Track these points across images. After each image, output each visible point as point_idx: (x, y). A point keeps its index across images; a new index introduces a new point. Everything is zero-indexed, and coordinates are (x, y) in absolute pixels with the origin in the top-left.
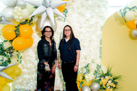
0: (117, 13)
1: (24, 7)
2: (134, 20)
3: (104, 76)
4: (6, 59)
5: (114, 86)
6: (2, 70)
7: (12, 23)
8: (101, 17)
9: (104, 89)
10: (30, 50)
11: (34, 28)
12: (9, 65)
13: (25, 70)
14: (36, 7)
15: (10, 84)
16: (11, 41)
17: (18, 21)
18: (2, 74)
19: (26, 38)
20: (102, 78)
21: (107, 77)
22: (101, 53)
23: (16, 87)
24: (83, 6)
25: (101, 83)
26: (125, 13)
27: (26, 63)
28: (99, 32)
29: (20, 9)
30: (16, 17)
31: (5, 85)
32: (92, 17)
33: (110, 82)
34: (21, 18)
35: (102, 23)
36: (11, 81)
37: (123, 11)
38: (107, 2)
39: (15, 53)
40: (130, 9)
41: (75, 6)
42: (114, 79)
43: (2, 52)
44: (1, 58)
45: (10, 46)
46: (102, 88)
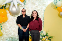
2: (61, 7)
3: (44, 36)
8: (44, 5)
10: (6, 23)
13: (5, 33)
19: (3, 16)
20: (43, 38)
21: (45, 37)
25: (42, 40)
27: (5, 30)
28: (43, 13)
32: (39, 5)
33: (47, 39)
35: (44, 8)
37: (55, 2)
42: (49, 38)
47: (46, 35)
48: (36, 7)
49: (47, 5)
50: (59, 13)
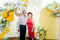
0: (45, 7)
1: (10, 5)
3: (41, 30)
4: (4, 25)
5: (45, 34)
6: (3, 29)
7: (6, 11)
8: (40, 8)
11: (14, 13)
12: (5, 27)
13: (11, 29)
14: (15, 5)
15: (6, 35)
16: (6, 18)
17: (8, 10)
19: (11, 17)
20: (40, 31)
22: (40, 22)
23: (8, 36)
24: (33, 4)
26: (48, 7)
27: (12, 26)
28: (39, 14)
29: (9, 6)
30: (8, 9)
31: (4, 35)
32: (36, 8)
33: (43, 33)
34: (9, 9)
35: (40, 10)
36: (6, 33)
38: (42, 2)
40: (50, 5)
41: (30, 4)
43: (2, 22)
44: (2, 24)
45: (5, 20)
46: (40, 35)
47: (42, 30)
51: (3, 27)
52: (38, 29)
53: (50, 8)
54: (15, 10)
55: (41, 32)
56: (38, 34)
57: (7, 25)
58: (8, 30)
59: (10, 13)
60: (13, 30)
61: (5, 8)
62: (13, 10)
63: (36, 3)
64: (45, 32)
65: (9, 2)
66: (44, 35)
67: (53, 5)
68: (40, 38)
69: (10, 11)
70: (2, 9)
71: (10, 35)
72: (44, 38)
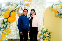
1: (12, 5)
2: (56, 10)
4: (5, 26)
5: (49, 36)
7: (7, 11)
8: (43, 8)
9: (45, 37)
10: (14, 22)
11: (16, 13)
12: (6, 28)
13: (13, 30)
14: (17, 5)
15: (6, 36)
16: (7, 18)
18: (4, 32)
21: (46, 33)
22: (44, 23)
23: (9, 37)
24: (36, 4)
26: (53, 7)
28: (43, 14)
30: (9, 9)
31: (4, 36)
32: (40, 8)
34: (11, 9)
35: (44, 10)
36: (7, 35)
38: (46, 2)
39: (9, 23)
40: (55, 5)
41: (33, 4)
42: (49, 33)
43: (3, 23)
44: (3, 25)
45: (7, 20)
46: (44, 37)
47: (46, 31)
48: (38, 9)
49: (46, 8)
50: (55, 14)
51: (4, 28)
52: (42, 31)
53: (55, 7)
54: (17, 10)
55: (45, 34)
56: (42, 36)
57: (8, 26)
58: (9, 31)
59: (12, 14)
60: (14, 32)
61: (6, 7)
62: (15, 10)
63: (39, 2)
64: (49, 34)
65: (11, 2)
66: (48, 38)
67: (58, 5)
68: (44, 40)
69: (12, 11)
70: (3, 8)
71: (11, 36)
72: (48, 40)
